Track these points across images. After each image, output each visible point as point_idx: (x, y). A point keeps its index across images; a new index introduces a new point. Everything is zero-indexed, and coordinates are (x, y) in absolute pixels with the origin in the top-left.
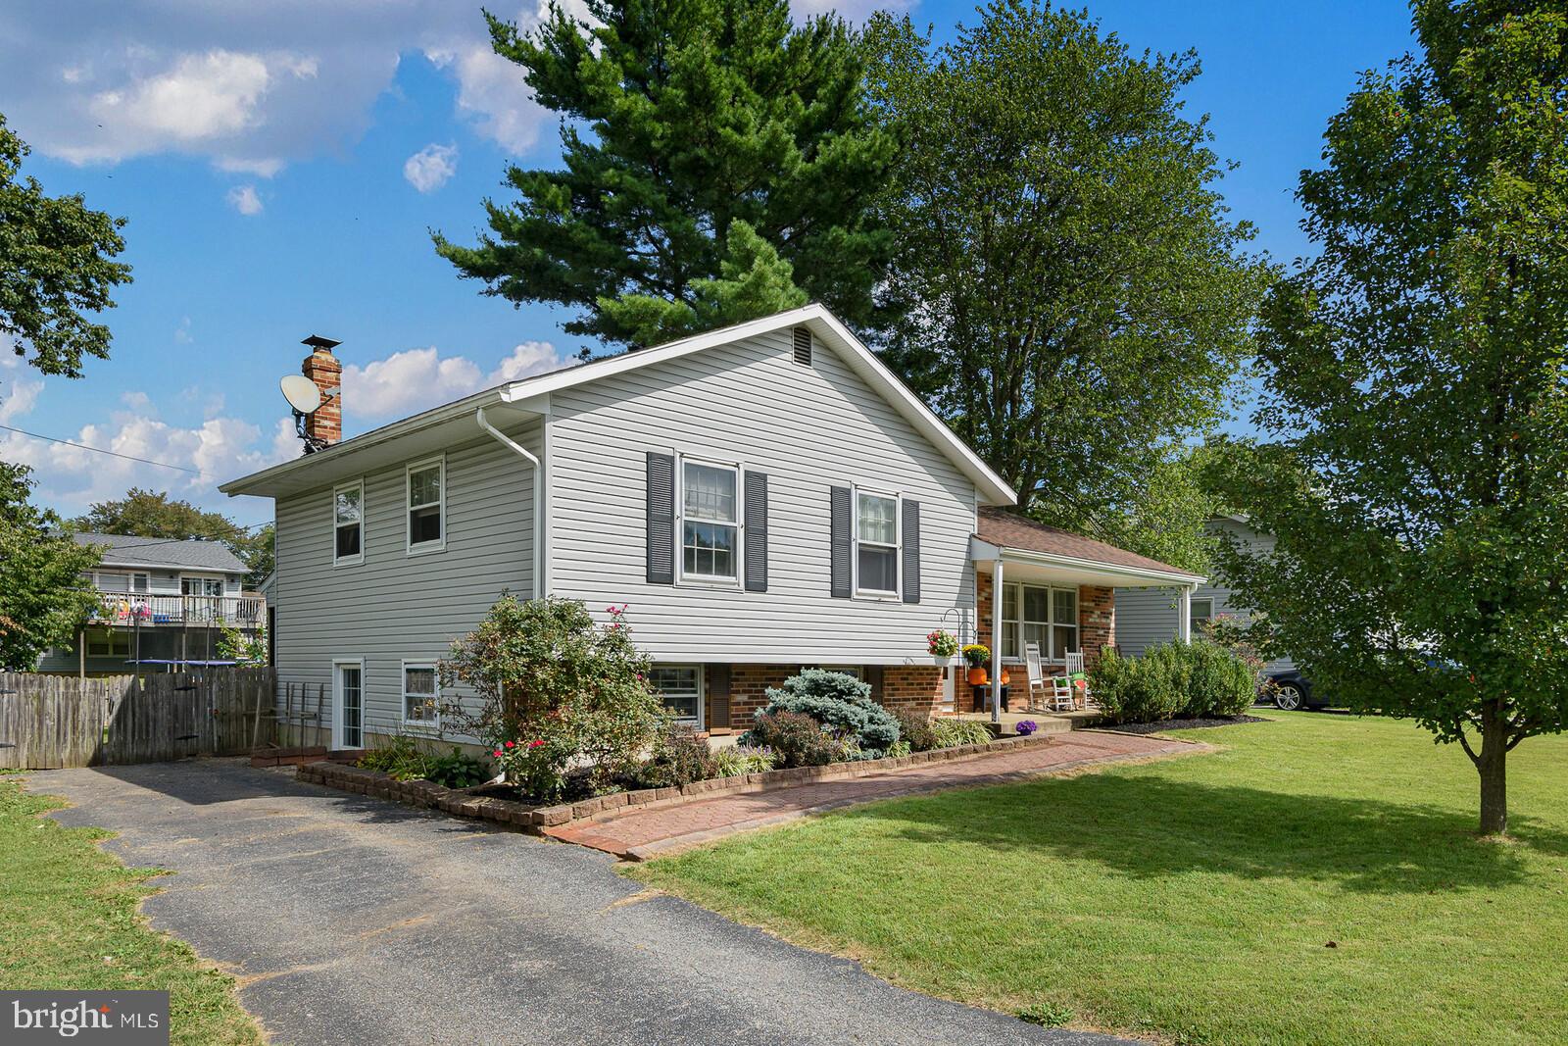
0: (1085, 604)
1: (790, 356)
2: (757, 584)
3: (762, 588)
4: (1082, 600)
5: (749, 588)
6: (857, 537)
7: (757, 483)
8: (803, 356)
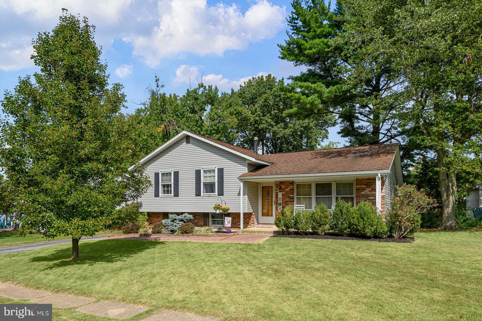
0: (358, 186)
1: (185, 143)
2: (176, 195)
3: (178, 196)
4: (357, 185)
5: (175, 196)
6: (202, 180)
7: (176, 174)
8: (188, 142)
